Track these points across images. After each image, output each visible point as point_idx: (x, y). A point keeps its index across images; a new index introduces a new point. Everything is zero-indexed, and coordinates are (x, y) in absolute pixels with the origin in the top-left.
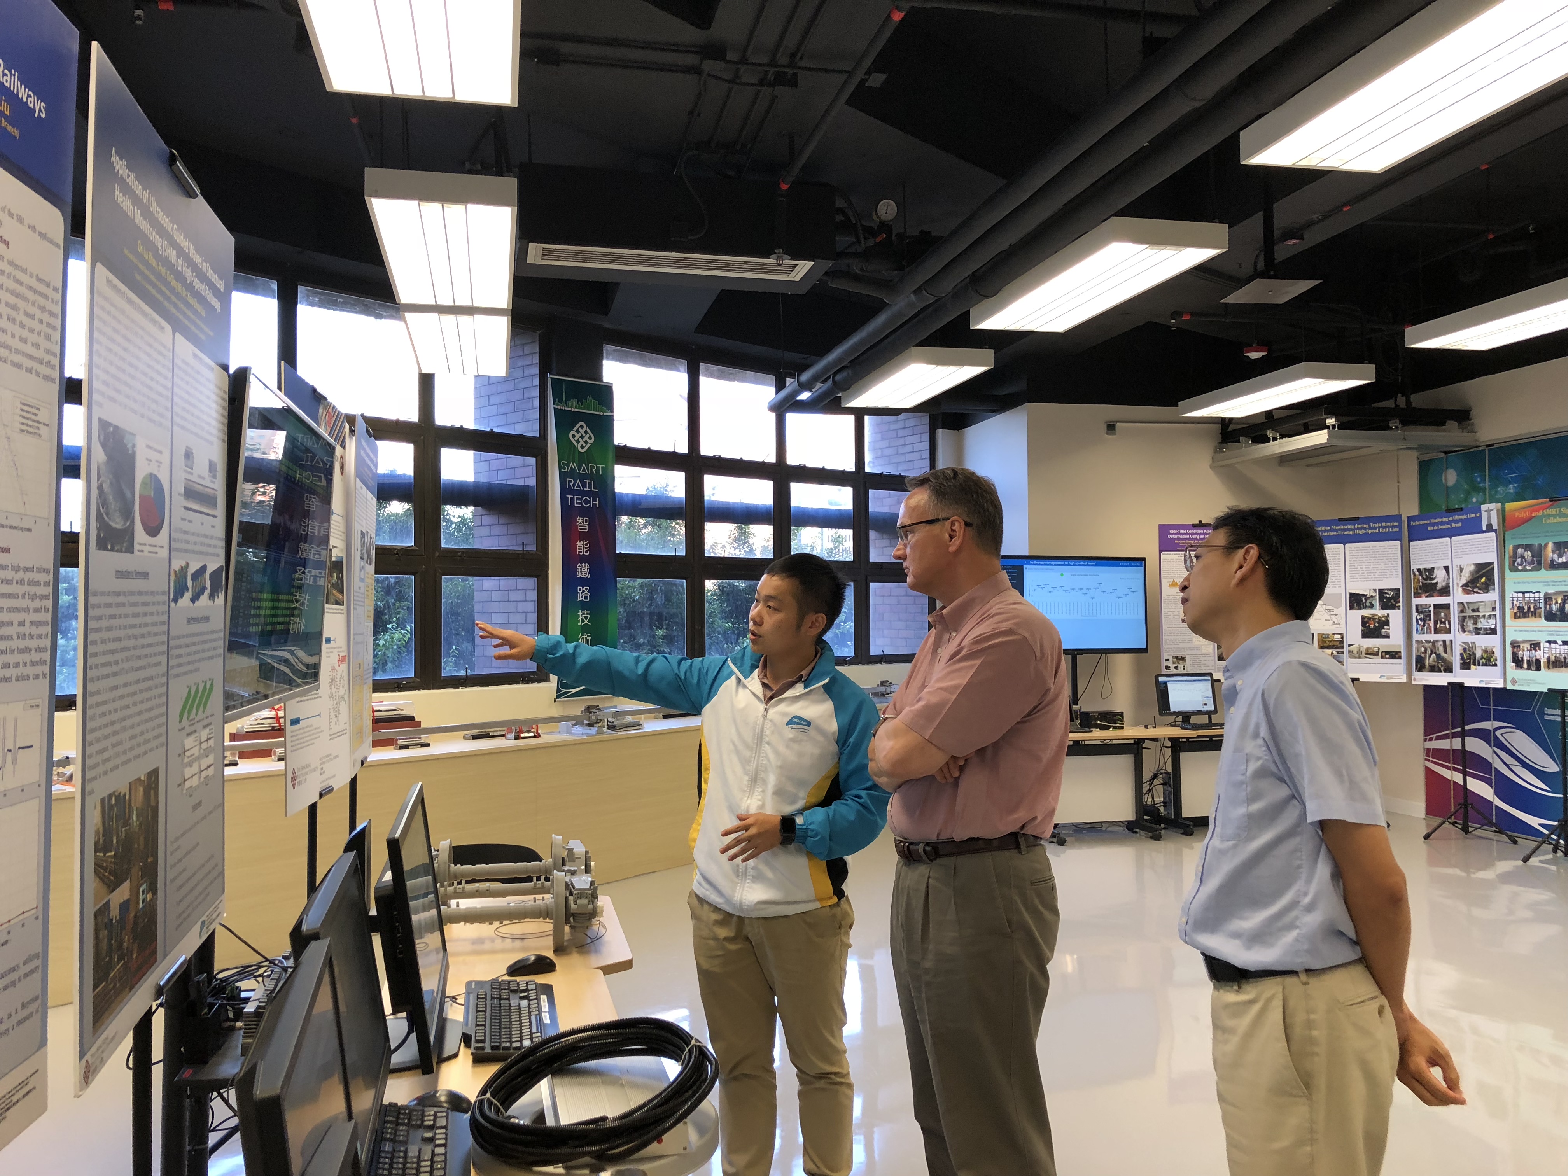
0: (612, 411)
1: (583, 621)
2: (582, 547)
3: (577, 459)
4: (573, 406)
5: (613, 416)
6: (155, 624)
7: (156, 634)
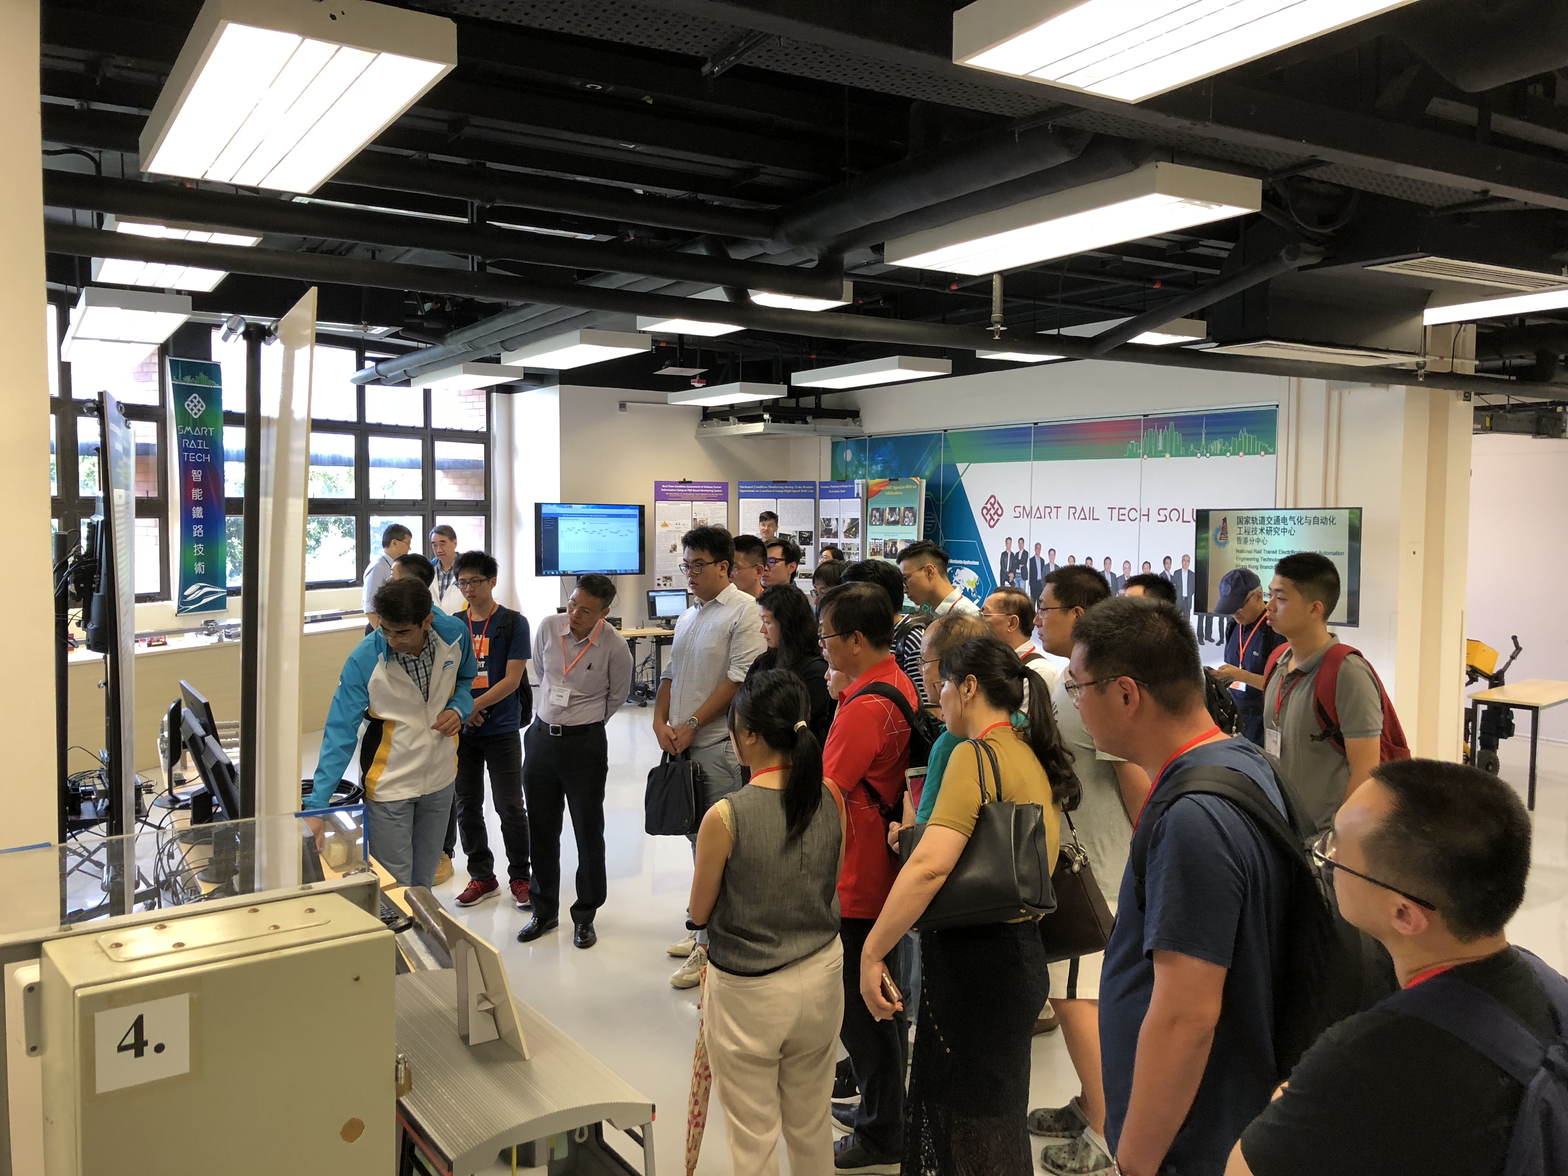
0: (220, 385)
1: (197, 552)
2: (196, 494)
3: (191, 422)
4: (187, 382)
5: (221, 389)
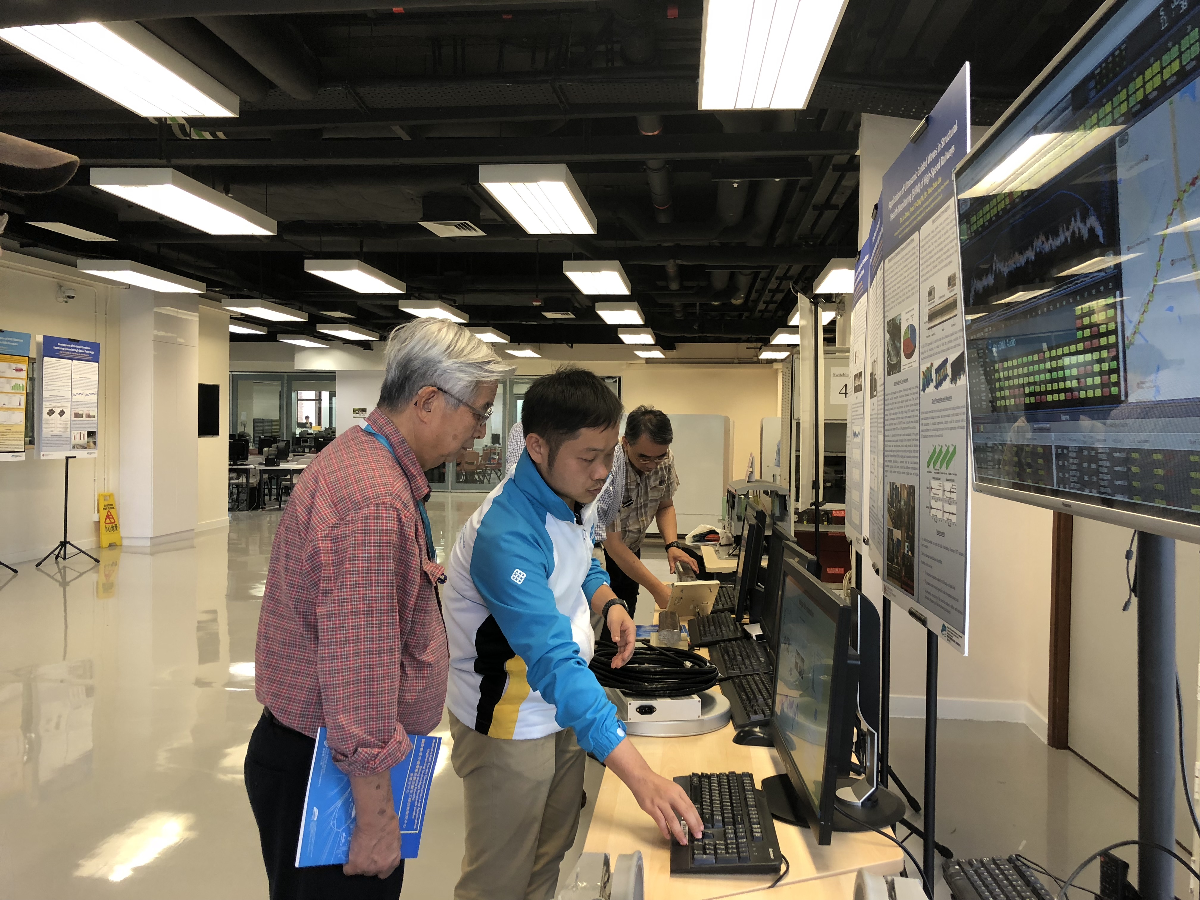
6: (912, 405)
7: (912, 411)
